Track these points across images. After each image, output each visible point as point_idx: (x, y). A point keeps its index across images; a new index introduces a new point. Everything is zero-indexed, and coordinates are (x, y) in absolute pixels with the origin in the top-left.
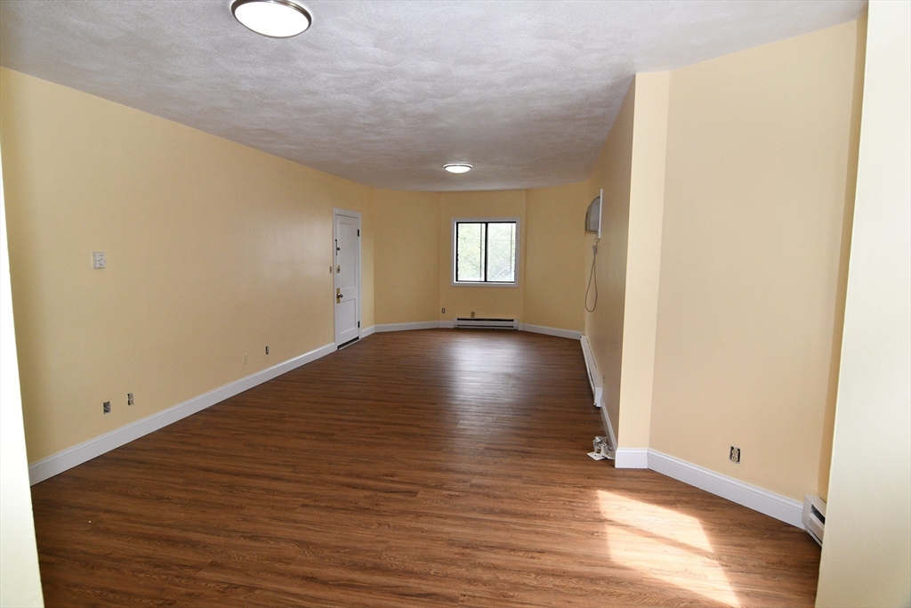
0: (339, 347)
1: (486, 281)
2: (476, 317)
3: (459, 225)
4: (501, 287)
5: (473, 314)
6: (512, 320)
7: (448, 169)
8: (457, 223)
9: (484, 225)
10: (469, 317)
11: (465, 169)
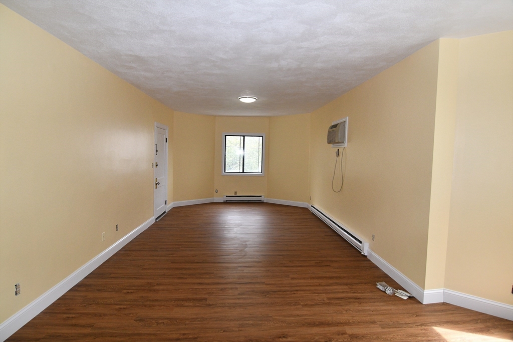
0: (156, 219)
1: (243, 172)
2: (238, 195)
3: (227, 137)
4: (253, 176)
5: (236, 193)
6: (261, 196)
7: (242, 100)
8: (226, 136)
9: (243, 137)
10: (234, 195)
11: (253, 100)
